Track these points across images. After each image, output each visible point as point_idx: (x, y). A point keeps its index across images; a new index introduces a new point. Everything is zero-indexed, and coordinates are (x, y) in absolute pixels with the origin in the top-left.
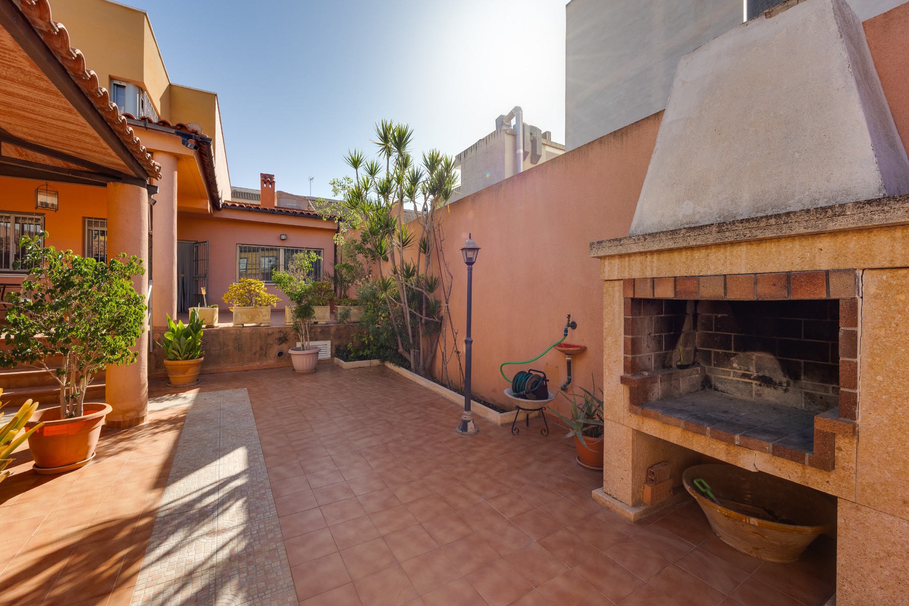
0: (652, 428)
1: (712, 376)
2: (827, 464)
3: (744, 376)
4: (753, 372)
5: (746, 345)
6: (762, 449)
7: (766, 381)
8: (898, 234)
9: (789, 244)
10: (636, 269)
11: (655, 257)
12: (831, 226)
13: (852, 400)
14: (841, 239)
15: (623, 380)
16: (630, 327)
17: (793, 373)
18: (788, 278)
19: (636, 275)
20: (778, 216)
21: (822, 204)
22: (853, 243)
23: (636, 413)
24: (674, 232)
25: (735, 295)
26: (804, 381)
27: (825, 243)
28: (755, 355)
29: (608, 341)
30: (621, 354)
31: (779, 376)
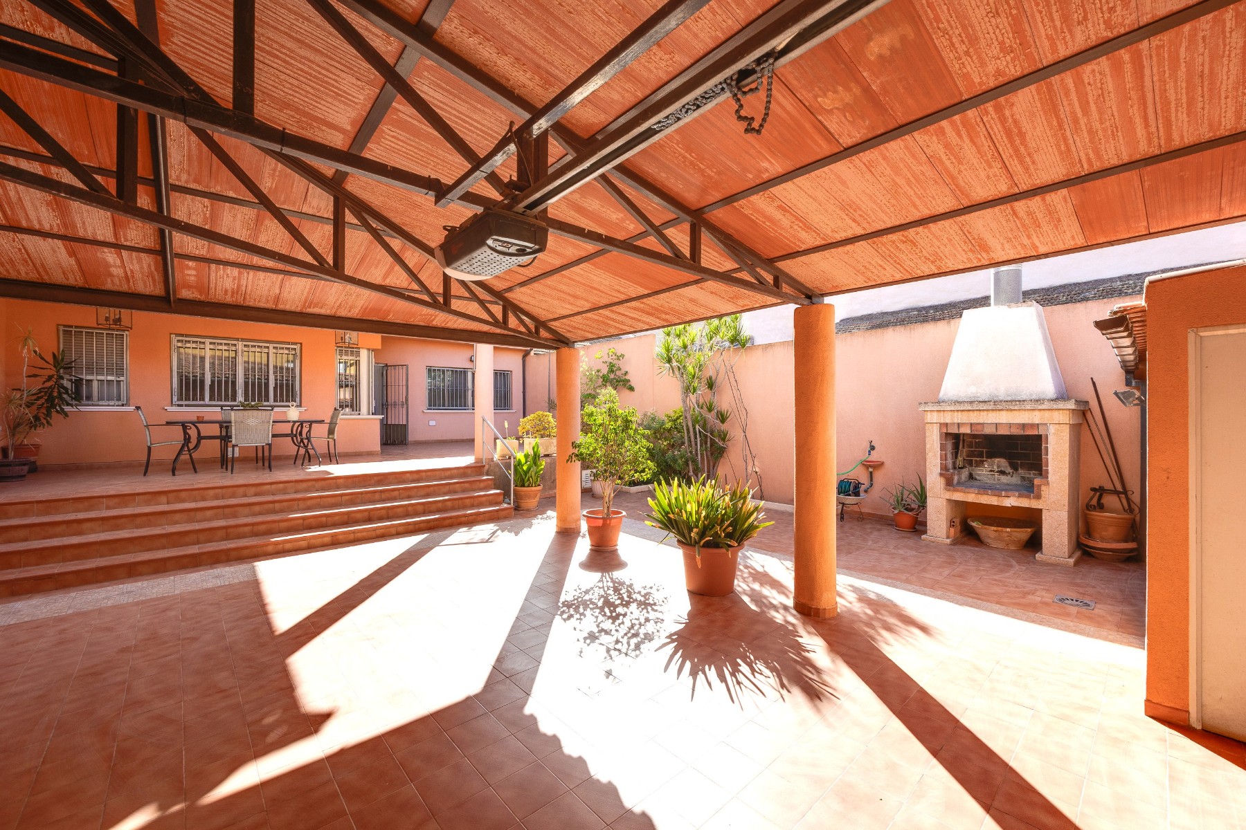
0: (958, 496)
1: (973, 473)
2: (1038, 497)
3: (991, 471)
4: (995, 468)
5: (991, 455)
6: (1014, 496)
7: (1002, 473)
8: (1061, 412)
9: (1023, 412)
10: (948, 418)
11: (960, 413)
12: (1040, 408)
13: (1047, 471)
14: (1042, 412)
15: (941, 475)
16: (943, 448)
17: (1015, 467)
18: (1024, 426)
19: (948, 421)
20: (1019, 401)
21: (1034, 397)
22: (1047, 414)
23: (949, 490)
24: (971, 402)
25: (1002, 432)
26: (1020, 471)
27: (1037, 413)
28: (997, 460)
29: (929, 456)
30: (939, 461)
31: (1009, 470)
